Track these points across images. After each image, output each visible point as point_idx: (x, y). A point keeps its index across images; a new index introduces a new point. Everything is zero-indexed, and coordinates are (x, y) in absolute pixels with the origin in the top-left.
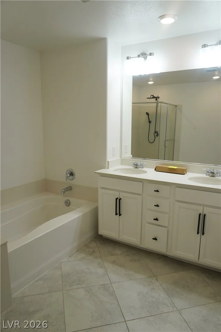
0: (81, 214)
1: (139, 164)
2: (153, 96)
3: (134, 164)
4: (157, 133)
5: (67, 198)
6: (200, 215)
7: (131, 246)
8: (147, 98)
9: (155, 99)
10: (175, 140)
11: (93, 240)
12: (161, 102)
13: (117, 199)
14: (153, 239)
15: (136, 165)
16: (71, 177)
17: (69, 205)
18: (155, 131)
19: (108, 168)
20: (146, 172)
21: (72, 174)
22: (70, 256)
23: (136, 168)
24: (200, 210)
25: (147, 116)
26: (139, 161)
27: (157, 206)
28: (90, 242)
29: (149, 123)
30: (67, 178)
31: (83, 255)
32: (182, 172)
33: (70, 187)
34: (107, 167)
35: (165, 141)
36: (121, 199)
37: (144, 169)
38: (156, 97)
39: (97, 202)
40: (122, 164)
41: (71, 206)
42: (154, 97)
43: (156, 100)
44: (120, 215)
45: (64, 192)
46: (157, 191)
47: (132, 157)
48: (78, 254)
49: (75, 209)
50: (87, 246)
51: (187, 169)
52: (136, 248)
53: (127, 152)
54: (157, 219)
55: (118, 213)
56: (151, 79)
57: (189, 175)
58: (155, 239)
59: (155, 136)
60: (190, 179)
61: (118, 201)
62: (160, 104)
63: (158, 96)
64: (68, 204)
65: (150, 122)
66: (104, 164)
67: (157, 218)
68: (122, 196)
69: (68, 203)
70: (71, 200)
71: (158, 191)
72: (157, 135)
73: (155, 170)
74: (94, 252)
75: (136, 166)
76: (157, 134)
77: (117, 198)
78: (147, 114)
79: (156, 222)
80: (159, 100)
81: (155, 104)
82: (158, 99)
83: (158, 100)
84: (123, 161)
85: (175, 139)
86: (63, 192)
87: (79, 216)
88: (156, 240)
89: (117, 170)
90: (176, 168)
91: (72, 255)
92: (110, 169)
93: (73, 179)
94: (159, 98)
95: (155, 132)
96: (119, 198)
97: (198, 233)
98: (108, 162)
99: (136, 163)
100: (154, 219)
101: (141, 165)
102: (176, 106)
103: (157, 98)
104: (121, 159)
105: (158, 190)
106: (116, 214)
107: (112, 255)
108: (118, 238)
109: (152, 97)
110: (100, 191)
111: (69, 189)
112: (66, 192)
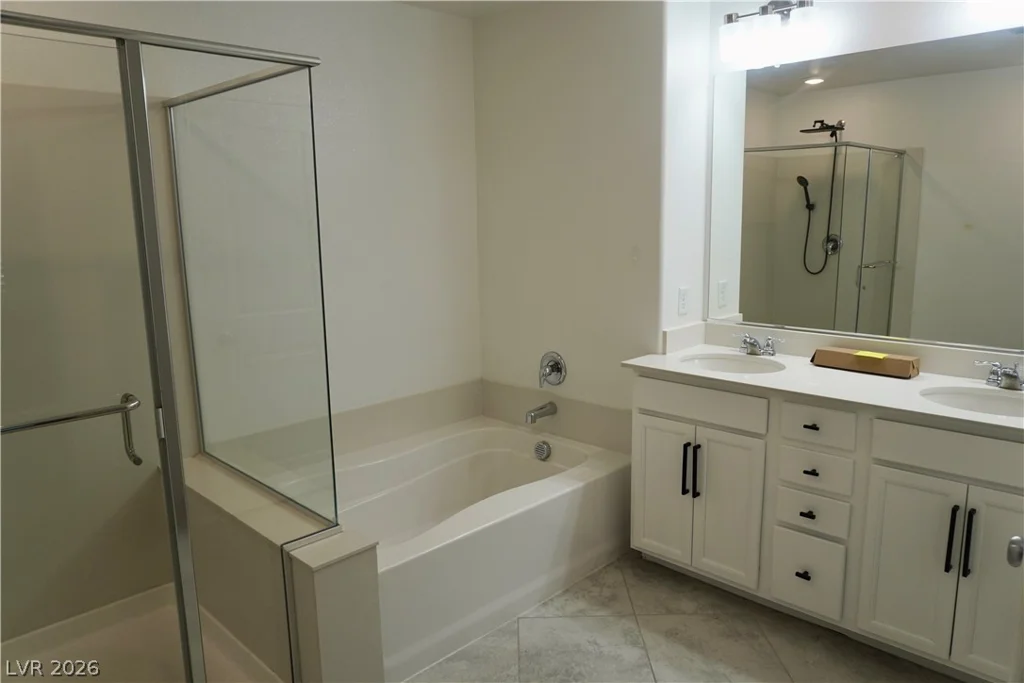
0: (581, 484)
1: (762, 342)
2: (822, 122)
3: (745, 342)
4: (835, 241)
5: (540, 438)
6: (955, 509)
7: (725, 591)
8: (802, 131)
9: (830, 133)
10: (897, 265)
11: (612, 563)
12: (847, 144)
13: (686, 446)
14: (798, 574)
15: (752, 344)
16: (554, 377)
17: (548, 456)
18: (828, 236)
19: (664, 353)
20: (780, 367)
21: (557, 367)
22: (545, 604)
23: (752, 353)
24: (957, 494)
25: (802, 187)
26: (762, 333)
27: (814, 473)
28: (605, 568)
29: (807, 211)
30: (544, 377)
31: (581, 604)
32: (901, 371)
33: (551, 403)
34: (660, 349)
35: (860, 267)
36: (699, 446)
37: (778, 358)
38: (833, 127)
39: (629, 451)
40: (707, 341)
41: (553, 462)
42: (824, 127)
43: (832, 135)
44: (696, 494)
45: (534, 420)
46: (814, 427)
47: (741, 320)
48: (567, 600)
49: (564, 471)
50: (594, 579)
51: (918, 360)
52: (744, 599)
53: (724, 306)
54: (810, 515)
55: (691, 487)
56: (816, 72)
57: (925, 380)
58: (805, 576)
59: (827, 253)
60: (926, 394)
61: (691, 453)
62: (844, 148)
63: (840, 122)
64: (545, 455)
65: (810, 207)
66: (650, 338)
67: (811, 512)
68: (703, 436)
69: (544, 453)
70: (553, 441)
71: (817, 429)
72: (835, 249)
73: (812, 361)
74: (613, 598)
75: (753, 348)
76: (833, 243)
77: (689, 444)
78: (802, 181)
79: (805, 522)
80: (844, 136)
81: (830, 151)
82: (838, 132)
83: (840, 134)
84: (713, 333)
85: (898, 259)
86: (529, 418)
87: (574, 492)
88: (808, 578)
89: (693, 358)
90: (880, 356)
91: (552, 600)
92: (668, 354)
93: (560, 383)
94: (841, 127)
95: (829, 239)
96: (693, 445)
97: (948, 568)
98: (665, 333)
99: (751, 339)
100: (802, 514)
101: (768, 345)
102: (901, 153)
103: (834, 130)
104: (706, 325)
105: (815, 425)
106: (685, 491)
107: (669, 612)
108: (688, 562)
109: (818, 125)
110: (638, 421)
111: (550, 409)
112: (538, 420)
